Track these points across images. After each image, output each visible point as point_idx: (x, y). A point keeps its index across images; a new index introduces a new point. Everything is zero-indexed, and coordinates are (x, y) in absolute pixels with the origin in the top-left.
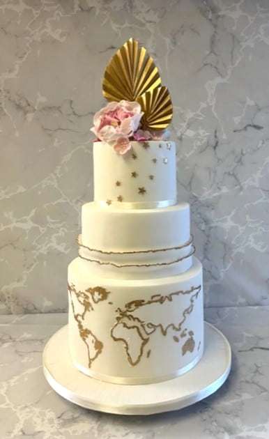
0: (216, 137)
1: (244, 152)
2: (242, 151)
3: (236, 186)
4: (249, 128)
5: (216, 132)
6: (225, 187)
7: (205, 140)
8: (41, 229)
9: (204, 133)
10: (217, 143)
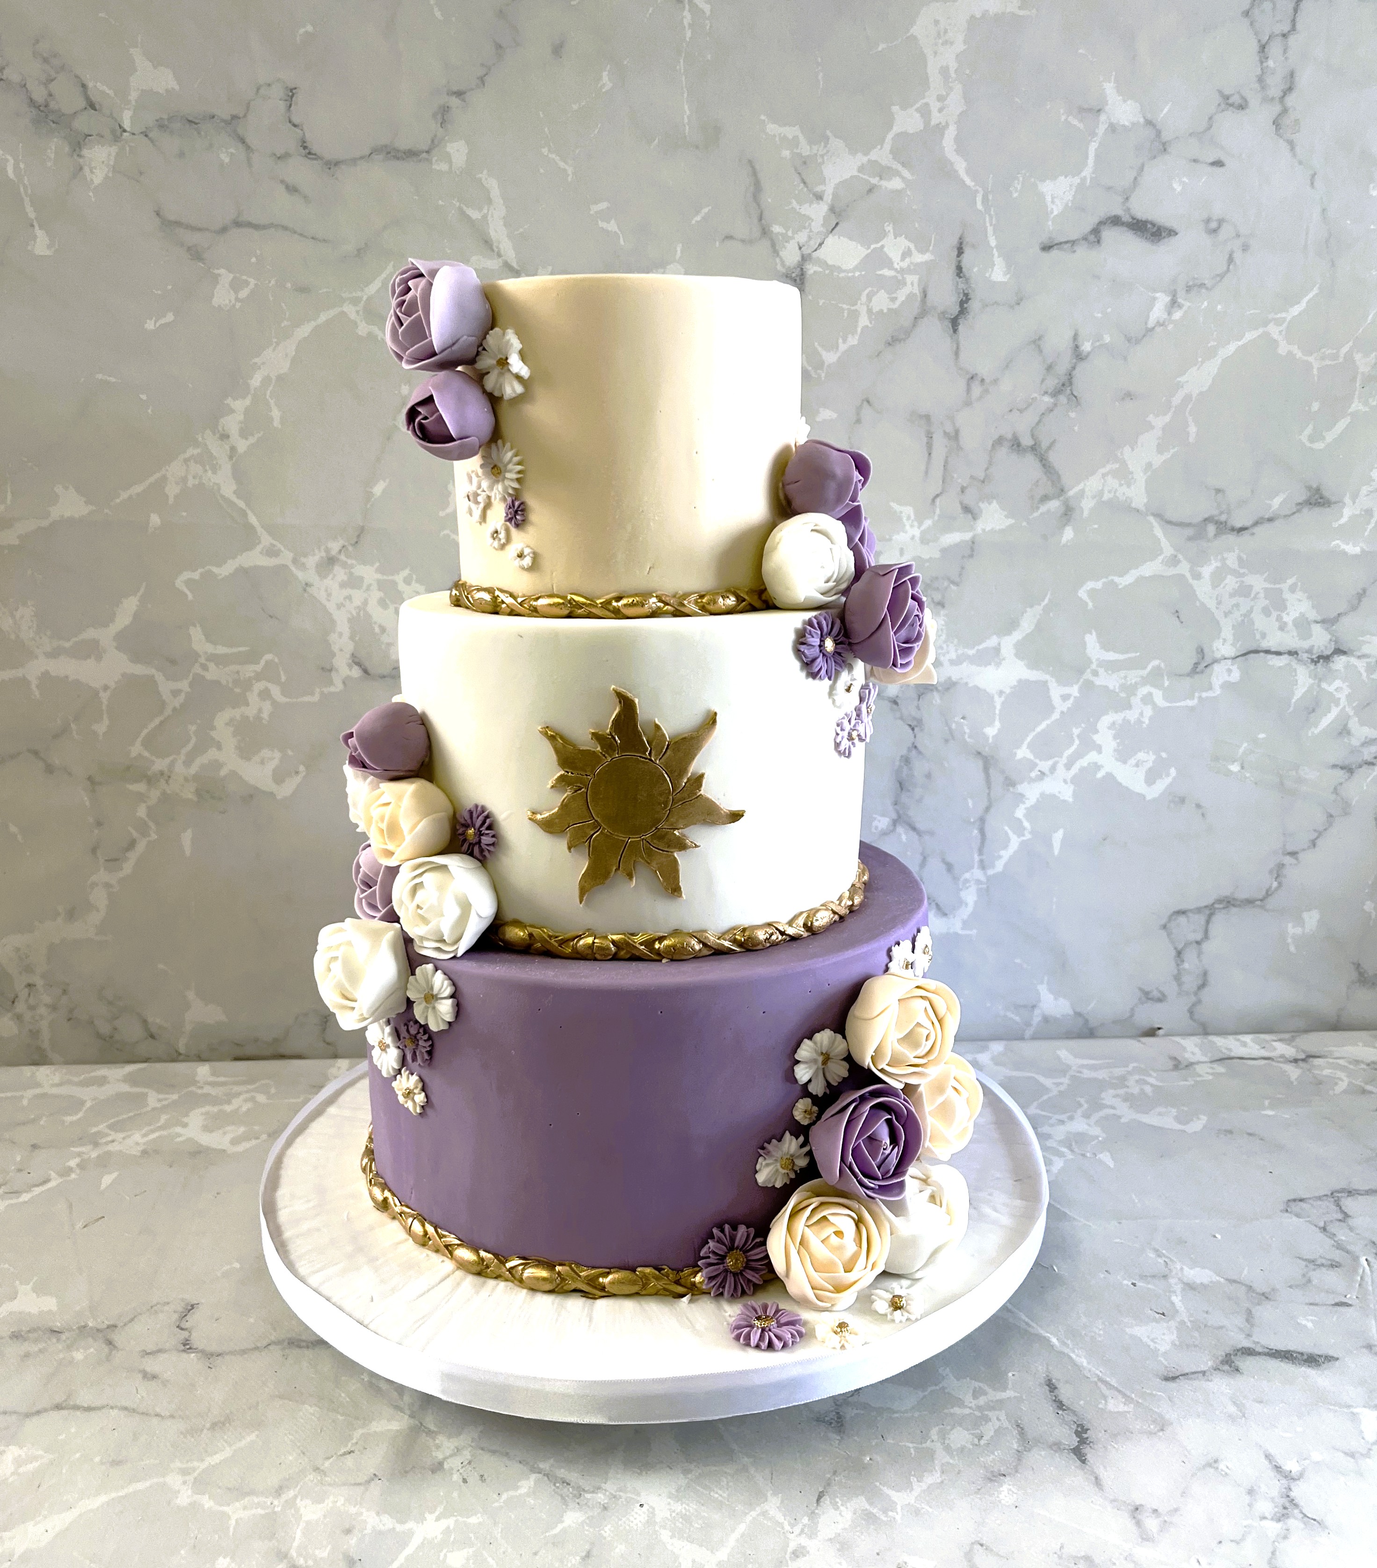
0: (959, 270)
1: (1086, 347)
2: (1075, 337)
3: (1045, 498)
4: (1109, 234)
5: (960, 251)
6: (995, 505)
7: (912, 285)
8: (165, 687)
9: (906, 254)
10: (965, 301)
